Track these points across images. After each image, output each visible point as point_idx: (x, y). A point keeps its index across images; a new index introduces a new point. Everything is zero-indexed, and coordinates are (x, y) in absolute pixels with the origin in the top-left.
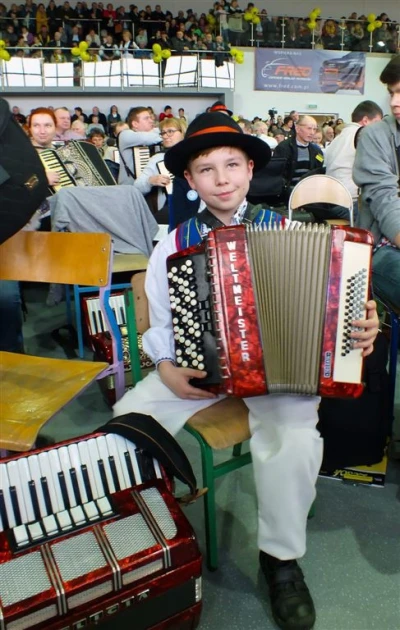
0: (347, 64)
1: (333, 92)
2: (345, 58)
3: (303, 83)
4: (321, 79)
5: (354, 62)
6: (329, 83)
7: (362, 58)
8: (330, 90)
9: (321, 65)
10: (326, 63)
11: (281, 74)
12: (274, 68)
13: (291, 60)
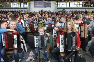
0: (48, 3)
1: (46, 7)
2: (47, 2)
3: (41, 6)
4: (44, 5)
5: (49, 3)
6: (45, 6)
7: (50, 2)
8: (45, 7)
9: (44, 3)
10: (45, 3)
11: (38, 5)
12: (37, 4)
13: (39, 3)
